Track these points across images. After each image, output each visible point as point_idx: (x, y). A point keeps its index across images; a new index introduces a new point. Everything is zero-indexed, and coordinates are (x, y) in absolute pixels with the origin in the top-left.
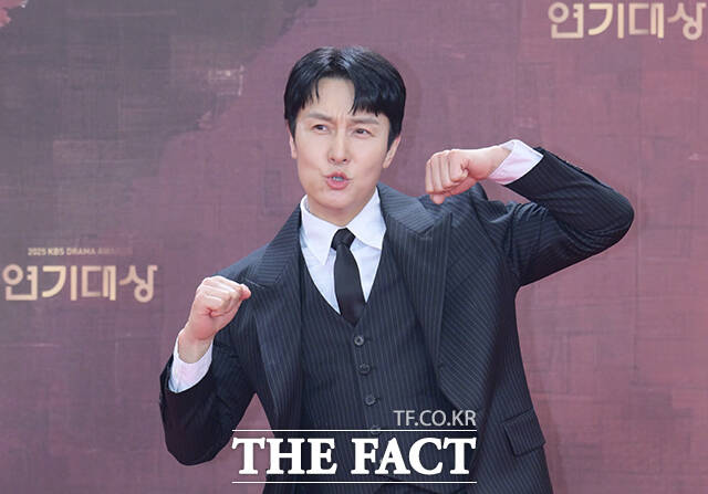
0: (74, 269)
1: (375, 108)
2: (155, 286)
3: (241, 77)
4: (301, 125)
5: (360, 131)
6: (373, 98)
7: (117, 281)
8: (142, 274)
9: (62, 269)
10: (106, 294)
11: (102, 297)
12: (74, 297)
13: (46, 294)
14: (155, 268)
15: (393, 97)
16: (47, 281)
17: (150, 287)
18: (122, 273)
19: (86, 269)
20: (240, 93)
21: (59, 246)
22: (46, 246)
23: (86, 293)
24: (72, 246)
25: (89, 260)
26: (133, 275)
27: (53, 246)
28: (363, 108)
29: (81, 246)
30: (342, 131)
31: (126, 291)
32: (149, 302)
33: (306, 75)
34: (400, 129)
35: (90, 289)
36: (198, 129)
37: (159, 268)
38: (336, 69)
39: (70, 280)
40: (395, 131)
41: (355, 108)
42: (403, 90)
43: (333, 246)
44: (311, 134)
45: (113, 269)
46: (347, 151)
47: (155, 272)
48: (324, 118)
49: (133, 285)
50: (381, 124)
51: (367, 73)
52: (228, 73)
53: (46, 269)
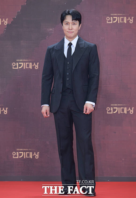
0: (24, 63)
1: (76, 20)
2: (38, 66)
3: (53, 30)
4: (63, 24)
5: (74, 24)
6: (75, 18)
7: (32, 65)
8: (36, 64)
9: (22, 63)
10: (30, 68)
11: (29, 68)
12: (24, 68)
13: (20, 68)
14: (38, 63)
15: (79, 18)
16: (20, 65)
17: (37, 66)
18: (33, 64)
19: (26, 63)
20: (53, 33)
21: (22, 59)
22: (20, 59)
23: (26, 67)
24: (24, 59)
25: (27, 62)
26: (35, 64)
27: (21, 59)
28: (74, 20)
29: (26, 59)
30: (71, 24)
31: (33, 67)
32: (37, 69)
33: (64, 15)
34: (81, 23)
35: (27, 67)
36: (46, 39)
37: (39, 63)
38: (69, 14)
39: (24, 65)
40: (80, 23)
41: (72, 20)
42: (81, 16)
43: (68, 45)
44: (65, 25)
45: (31, 63)
46: (72, 28)
47: (38, 64)
48: (67, 22)
49: (35, 66)
50: (77, 22)
51: (74, 14)
52: (51, 29)
53: (20, 63)
